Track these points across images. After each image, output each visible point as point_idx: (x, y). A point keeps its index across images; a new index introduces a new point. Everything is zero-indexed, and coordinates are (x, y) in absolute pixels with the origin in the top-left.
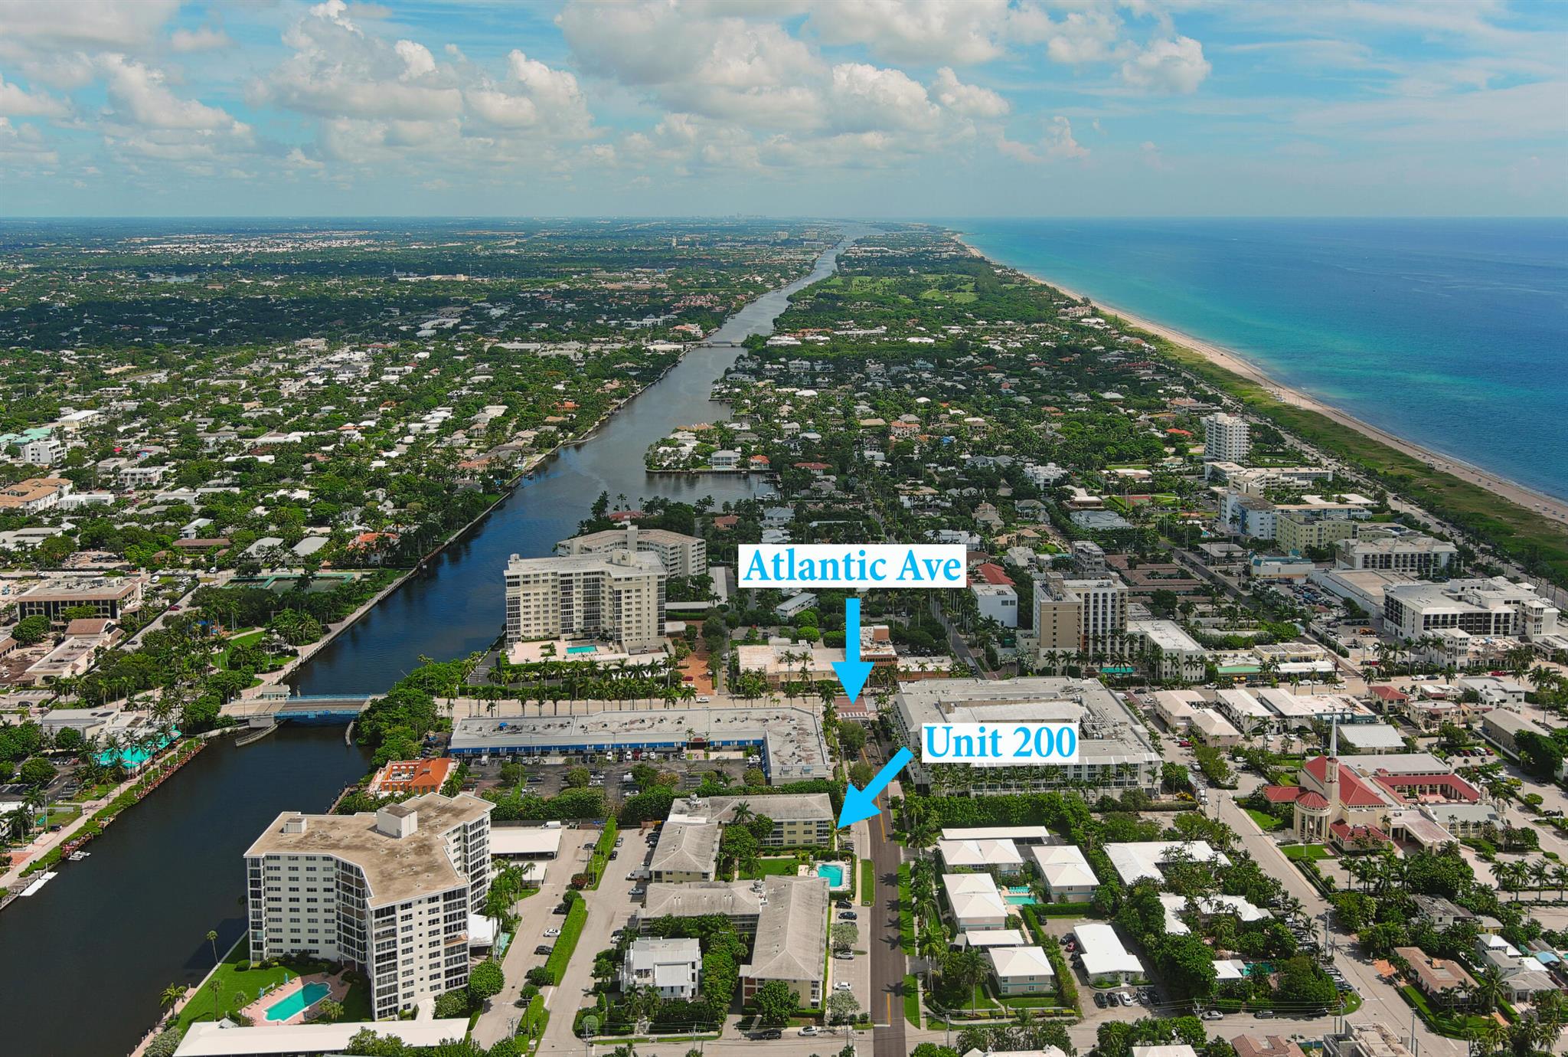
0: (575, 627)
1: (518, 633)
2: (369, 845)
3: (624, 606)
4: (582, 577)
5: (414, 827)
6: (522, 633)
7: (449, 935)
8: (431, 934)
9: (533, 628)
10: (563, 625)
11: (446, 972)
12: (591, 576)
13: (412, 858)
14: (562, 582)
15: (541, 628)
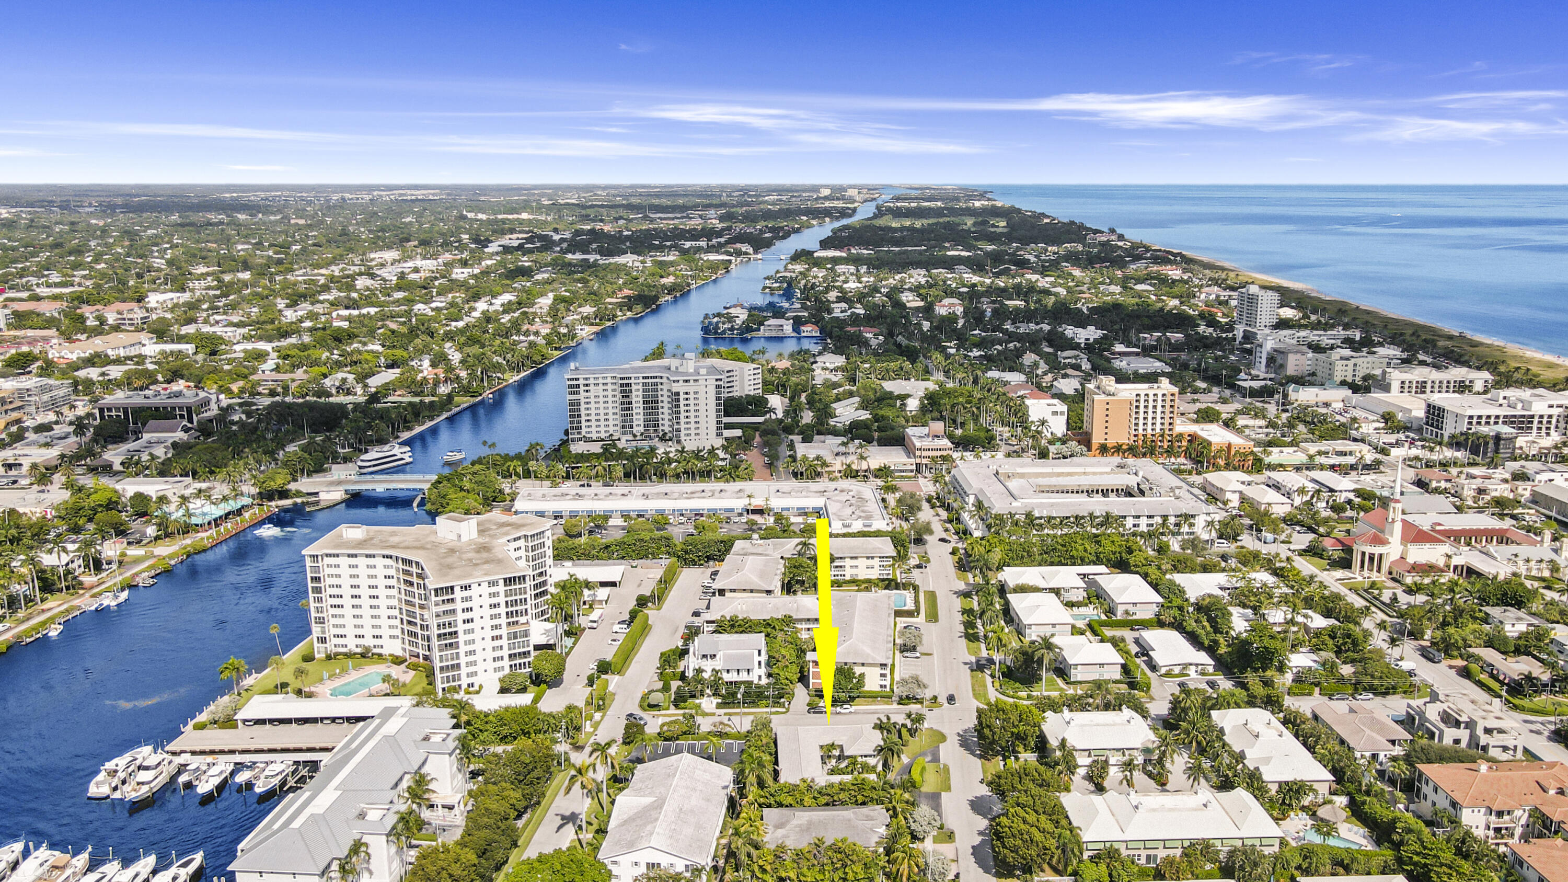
0: (635, 430)
1: (579, 433)
2: (429, 546)
3: (682, 408)
4: (642, 381)
5: (474, 534)
6: (584, 433)
7: (511, 620)
8: (493, 617)
9: (594, 429)
10: (623, 427)
11: (510, 656)
12: (650, 381)
13: (471, 555)
14: (622, 385)
15: (602, 429)
